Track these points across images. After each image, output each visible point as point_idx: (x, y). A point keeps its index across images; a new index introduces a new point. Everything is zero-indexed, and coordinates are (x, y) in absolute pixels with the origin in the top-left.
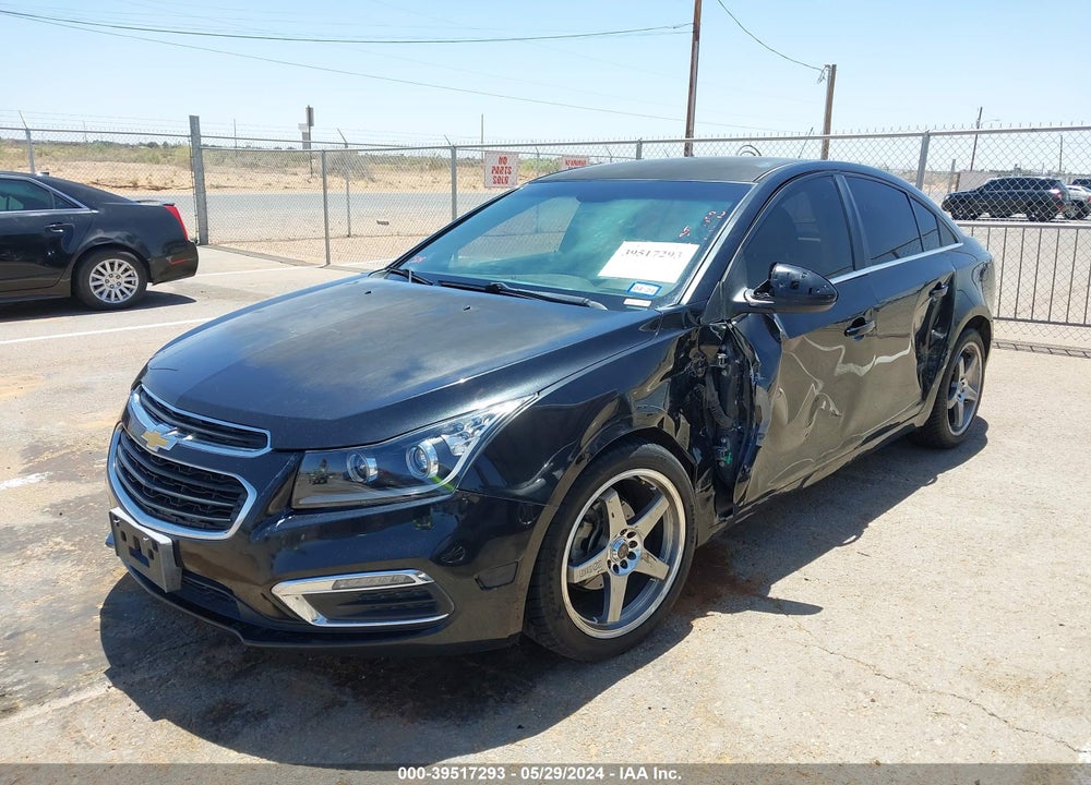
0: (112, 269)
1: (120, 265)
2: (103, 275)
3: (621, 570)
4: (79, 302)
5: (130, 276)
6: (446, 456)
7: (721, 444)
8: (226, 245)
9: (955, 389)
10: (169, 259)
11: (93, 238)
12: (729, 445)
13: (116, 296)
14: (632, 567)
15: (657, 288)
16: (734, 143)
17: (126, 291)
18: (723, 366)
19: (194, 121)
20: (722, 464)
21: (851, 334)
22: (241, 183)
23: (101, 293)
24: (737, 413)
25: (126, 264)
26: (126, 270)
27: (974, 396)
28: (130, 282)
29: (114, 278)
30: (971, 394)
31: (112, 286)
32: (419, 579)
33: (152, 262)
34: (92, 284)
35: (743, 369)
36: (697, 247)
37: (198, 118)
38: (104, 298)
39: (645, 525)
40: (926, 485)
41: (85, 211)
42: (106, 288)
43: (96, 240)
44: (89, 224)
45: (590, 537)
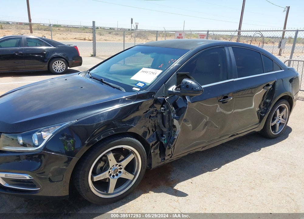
0: (59, 63)
1: (61, 62)
2: (56, 65)
3: (116, 177)
4: (49, 72)
5: (63, 65)
6: (41, 139)
7: (163, 137)
8: (100, 57)
9: (275, 119)
10: (74, 61)
11: (54, 55)
12: (165, 137)
13: (59, 71)
14: (120, 176)
15: (144, 85)
16: (252, 32)
17: (62, 69)
18: (163, 112)
19: (94, 22)
20: (164, 143)
21: (221, 101)
22: (112, 39)
23: (56, 70)
24: (169, 127)
25: (62, 62)
26: (62, 64)
27: (284, 121)
28: (63, 67)
29: (59, 66)
30: (282, 121)
31: (58, 68)
32: (27, 177)
33: (69, 62)
34: (53, 67)
35: (169, 113)
36: (162, 71)
37: (95, 22)
38: (56, 71)
39: (125, 163)
40: (256, 152)
41: (52, 47)
42: (57, 68)
43: (55, 55)
44: (52, 51)
45: (103, 166)
